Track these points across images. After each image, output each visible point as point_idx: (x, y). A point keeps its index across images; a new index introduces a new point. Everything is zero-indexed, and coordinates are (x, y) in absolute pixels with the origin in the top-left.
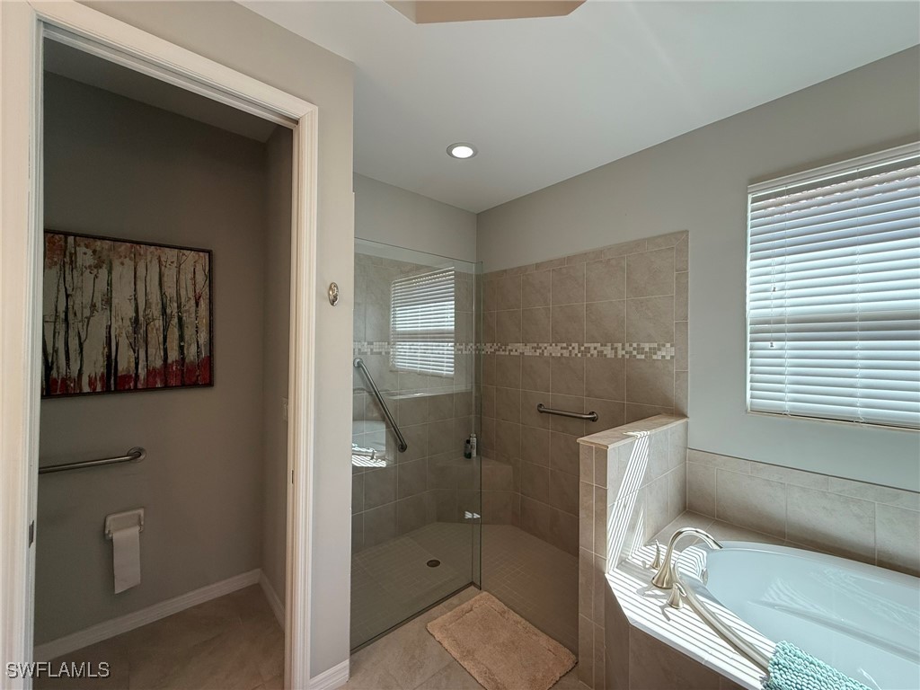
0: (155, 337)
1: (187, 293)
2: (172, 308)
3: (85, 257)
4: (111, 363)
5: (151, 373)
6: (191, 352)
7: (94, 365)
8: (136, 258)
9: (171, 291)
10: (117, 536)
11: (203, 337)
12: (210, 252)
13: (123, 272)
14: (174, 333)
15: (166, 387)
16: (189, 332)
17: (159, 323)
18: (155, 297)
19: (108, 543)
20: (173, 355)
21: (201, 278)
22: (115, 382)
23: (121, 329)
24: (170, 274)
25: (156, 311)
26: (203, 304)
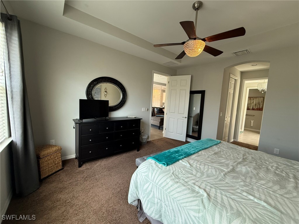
0: (257, 106)
1: (261, 101)
2: (259, 103)
3: (252, 99)
4: (253, 108)
5: (256, 109)
6: (260, 107)
7: (252, 108)
8: (256, 98)
9: (259, 101)
10: (252, 122)
11: (262, 106)
12: (264, 97)
13: (255, 100)
14: (259, 105)
15: (257, 110)
16: (260, 105)
17: (257, 104)
18: (257, 102)
19: (251, 122)
20: (258, 107)
21: (262, 100)
22: (253, 109)
23: (254, 105)
24: (259, 100)
25: (257, 103)
26: (262, 102)
